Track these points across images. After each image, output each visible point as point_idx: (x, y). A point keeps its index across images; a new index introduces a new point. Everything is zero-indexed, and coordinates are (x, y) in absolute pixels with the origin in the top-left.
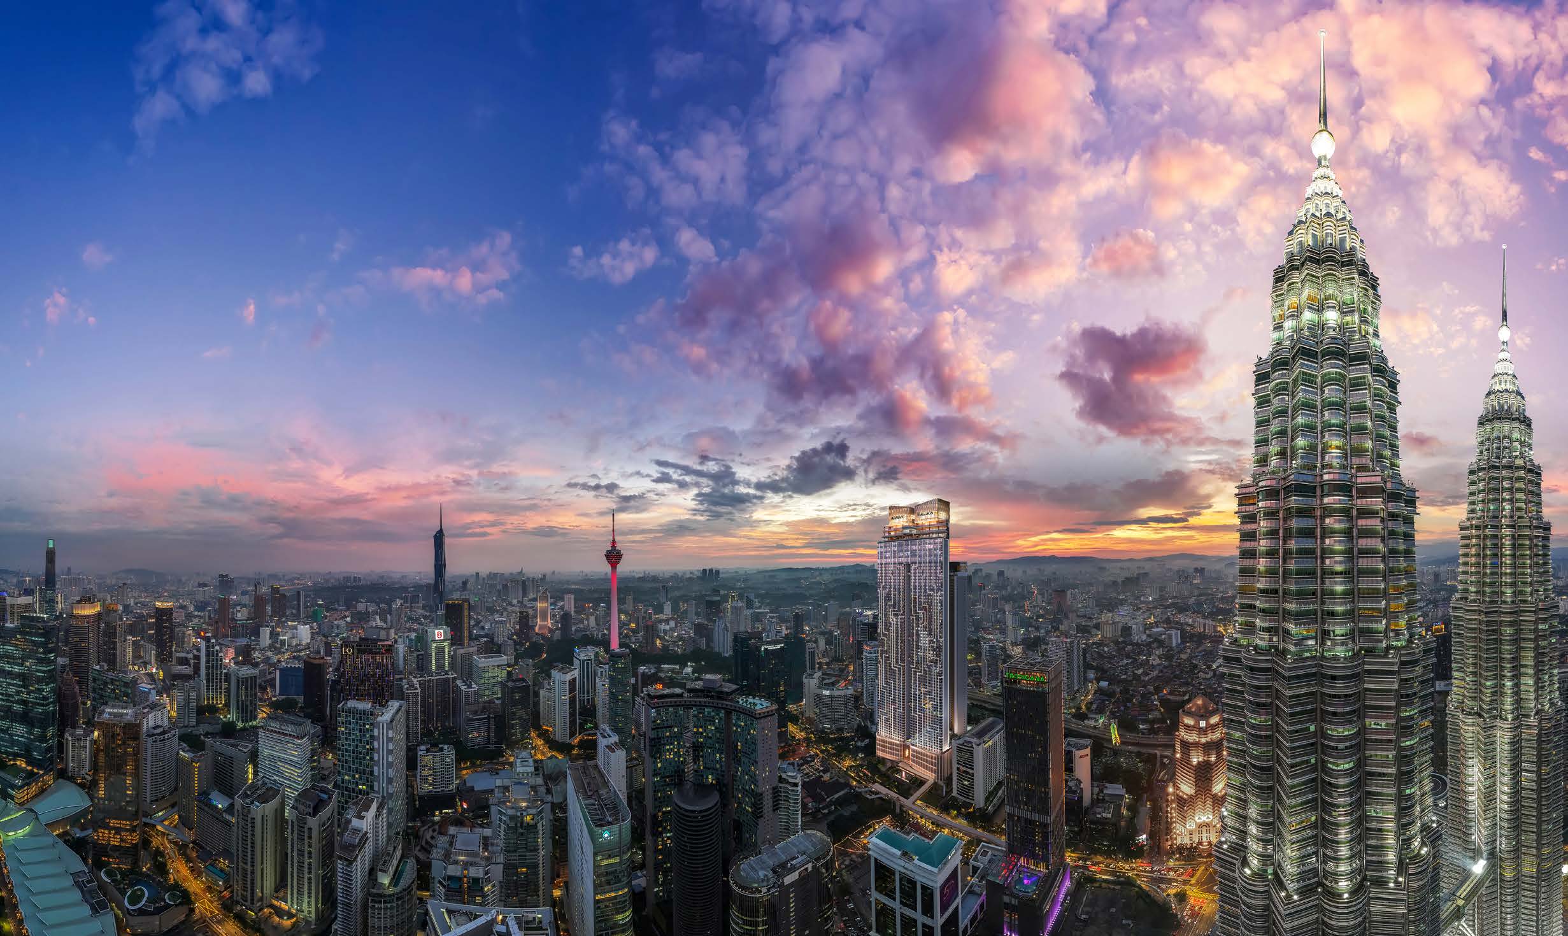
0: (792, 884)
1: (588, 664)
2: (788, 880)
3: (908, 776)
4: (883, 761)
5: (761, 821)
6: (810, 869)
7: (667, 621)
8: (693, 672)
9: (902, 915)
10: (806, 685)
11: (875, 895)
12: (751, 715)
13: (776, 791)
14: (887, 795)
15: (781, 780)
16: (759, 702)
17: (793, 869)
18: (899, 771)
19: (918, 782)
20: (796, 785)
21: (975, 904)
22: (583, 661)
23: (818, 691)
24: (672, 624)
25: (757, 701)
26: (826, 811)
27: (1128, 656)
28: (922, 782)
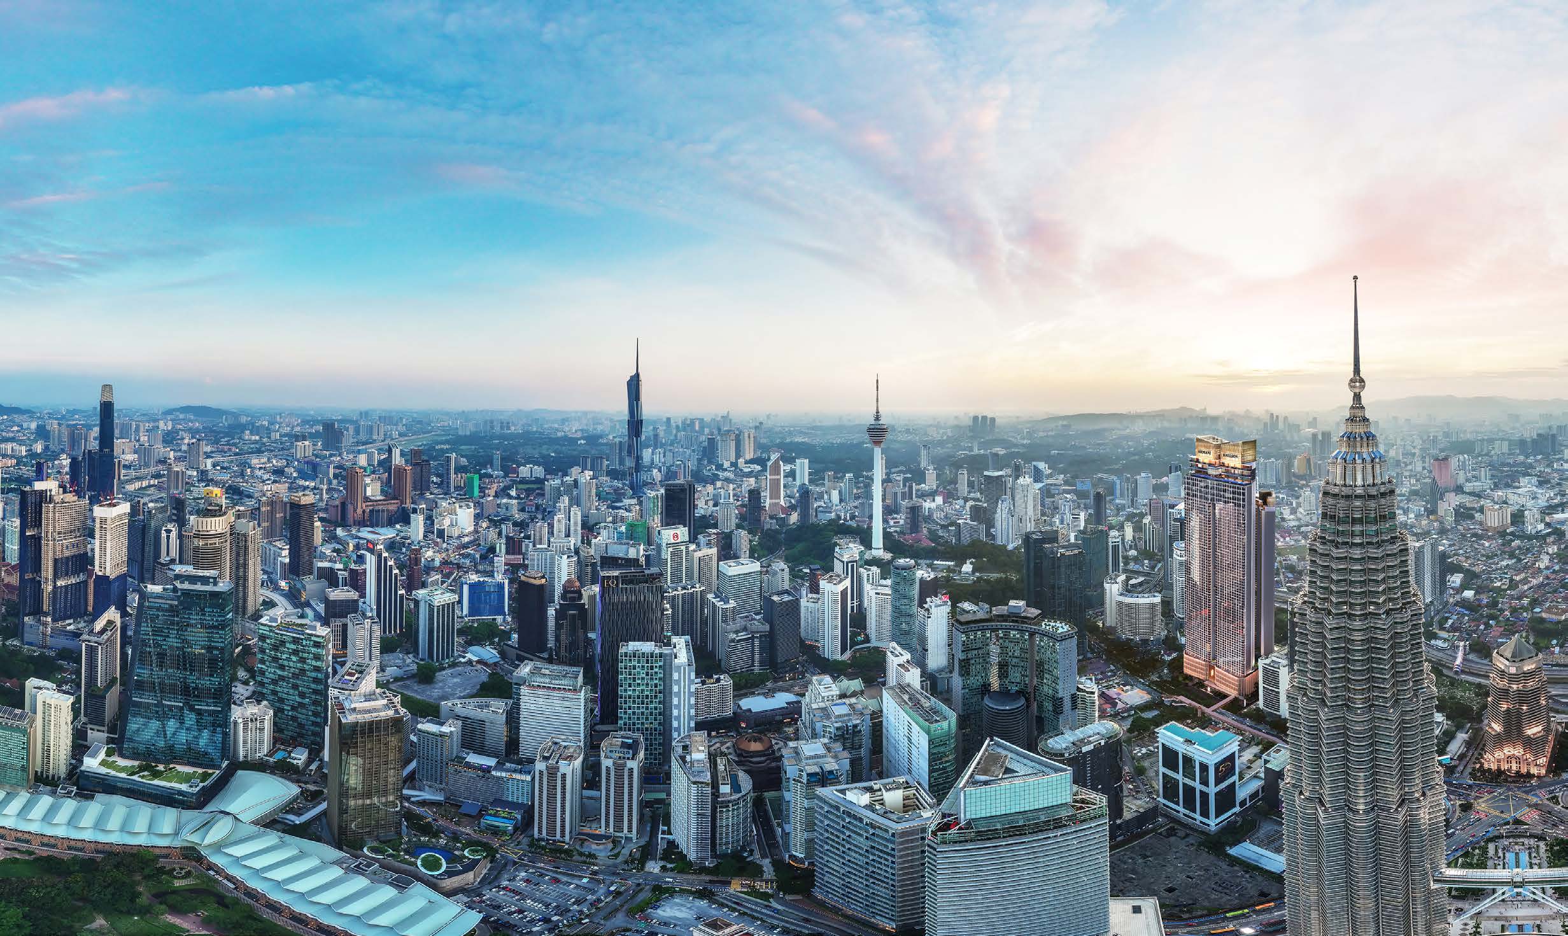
0: (1088, 752)
1: (853, 566)
2: (1084, 750)
3: (1213, 691)
4: (1190, 678)
5: (1061, 717)
6: (1103, 744)
7: (932, 494)
8: (974, 571)
9: (1184, 784)
10: (1108, 591)
11: (1162, 770)
12: (1052, 637)
13: (1074, 698)
14: (1190, 704)
15: (1078, 689)
16: (1060, 625)
17: (1090, 743)
18: (1205, 687)
19: (1222, 696)
20: (1093, 693)
21: (1256, 785)
22: (847, 563)
23: (1121, 599)
24: (939, 500)
25: (1058, 624)
26: (1126, 715)
27: (1512, 555)
28: (1225, 696)
